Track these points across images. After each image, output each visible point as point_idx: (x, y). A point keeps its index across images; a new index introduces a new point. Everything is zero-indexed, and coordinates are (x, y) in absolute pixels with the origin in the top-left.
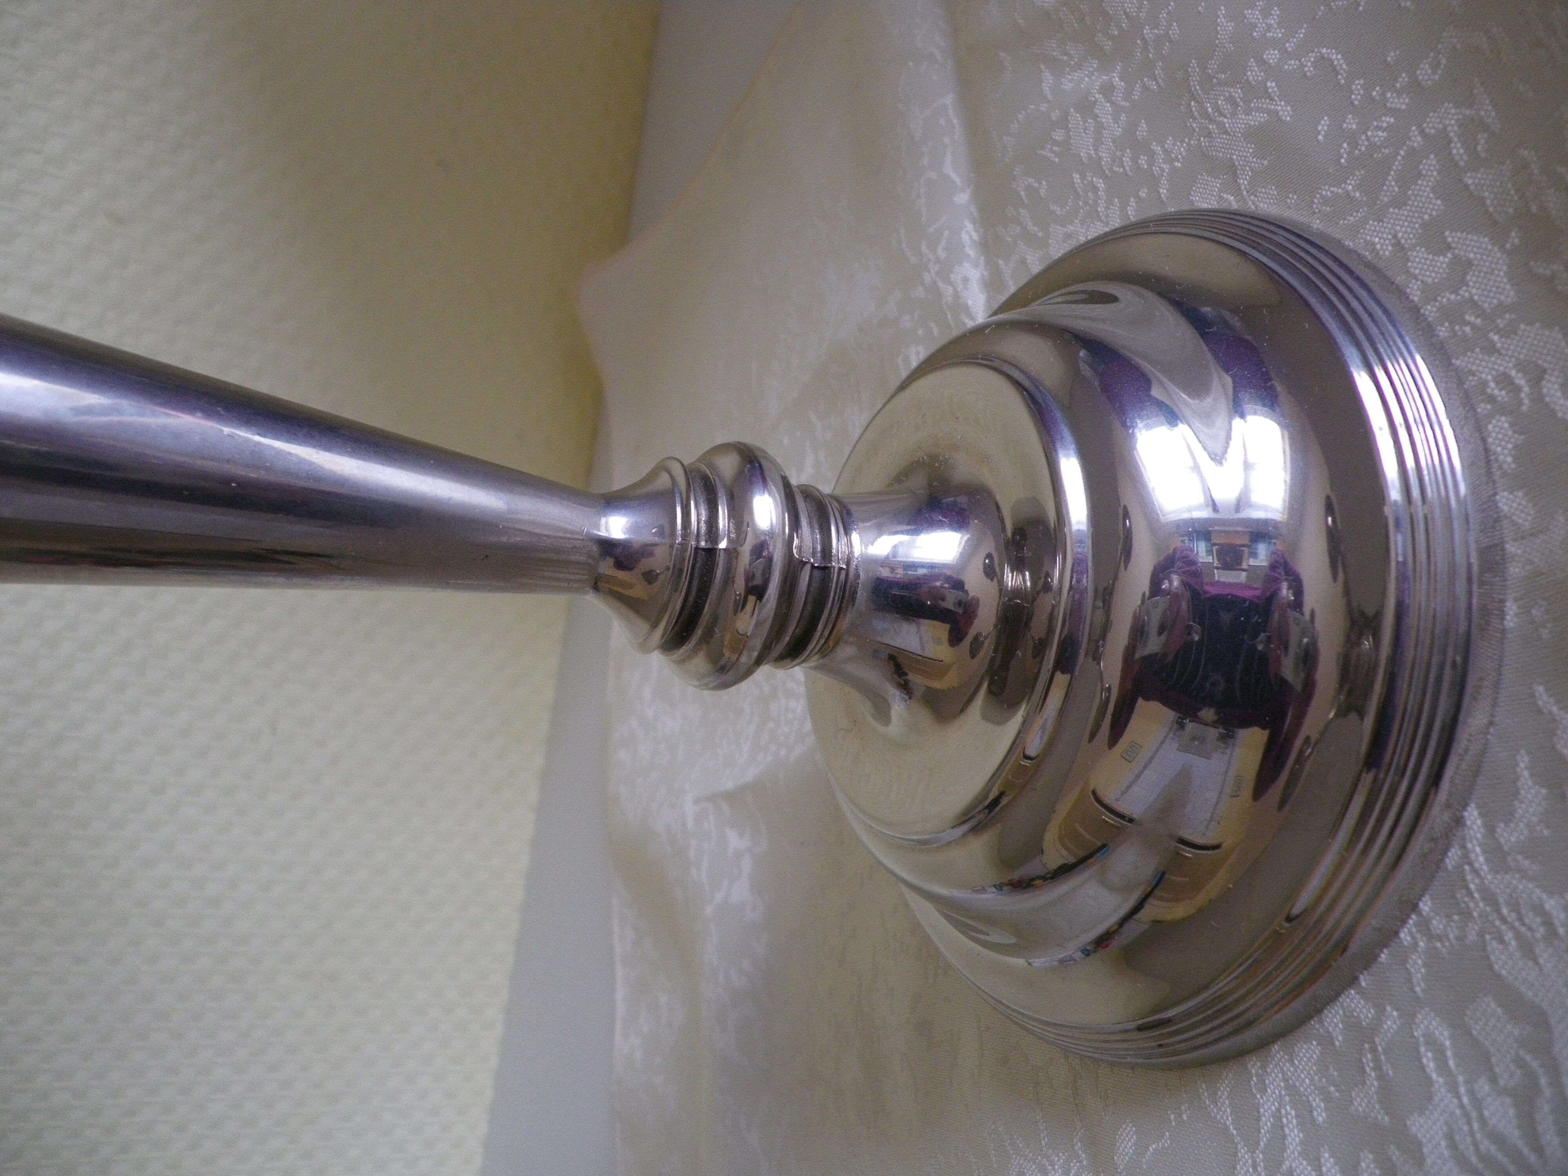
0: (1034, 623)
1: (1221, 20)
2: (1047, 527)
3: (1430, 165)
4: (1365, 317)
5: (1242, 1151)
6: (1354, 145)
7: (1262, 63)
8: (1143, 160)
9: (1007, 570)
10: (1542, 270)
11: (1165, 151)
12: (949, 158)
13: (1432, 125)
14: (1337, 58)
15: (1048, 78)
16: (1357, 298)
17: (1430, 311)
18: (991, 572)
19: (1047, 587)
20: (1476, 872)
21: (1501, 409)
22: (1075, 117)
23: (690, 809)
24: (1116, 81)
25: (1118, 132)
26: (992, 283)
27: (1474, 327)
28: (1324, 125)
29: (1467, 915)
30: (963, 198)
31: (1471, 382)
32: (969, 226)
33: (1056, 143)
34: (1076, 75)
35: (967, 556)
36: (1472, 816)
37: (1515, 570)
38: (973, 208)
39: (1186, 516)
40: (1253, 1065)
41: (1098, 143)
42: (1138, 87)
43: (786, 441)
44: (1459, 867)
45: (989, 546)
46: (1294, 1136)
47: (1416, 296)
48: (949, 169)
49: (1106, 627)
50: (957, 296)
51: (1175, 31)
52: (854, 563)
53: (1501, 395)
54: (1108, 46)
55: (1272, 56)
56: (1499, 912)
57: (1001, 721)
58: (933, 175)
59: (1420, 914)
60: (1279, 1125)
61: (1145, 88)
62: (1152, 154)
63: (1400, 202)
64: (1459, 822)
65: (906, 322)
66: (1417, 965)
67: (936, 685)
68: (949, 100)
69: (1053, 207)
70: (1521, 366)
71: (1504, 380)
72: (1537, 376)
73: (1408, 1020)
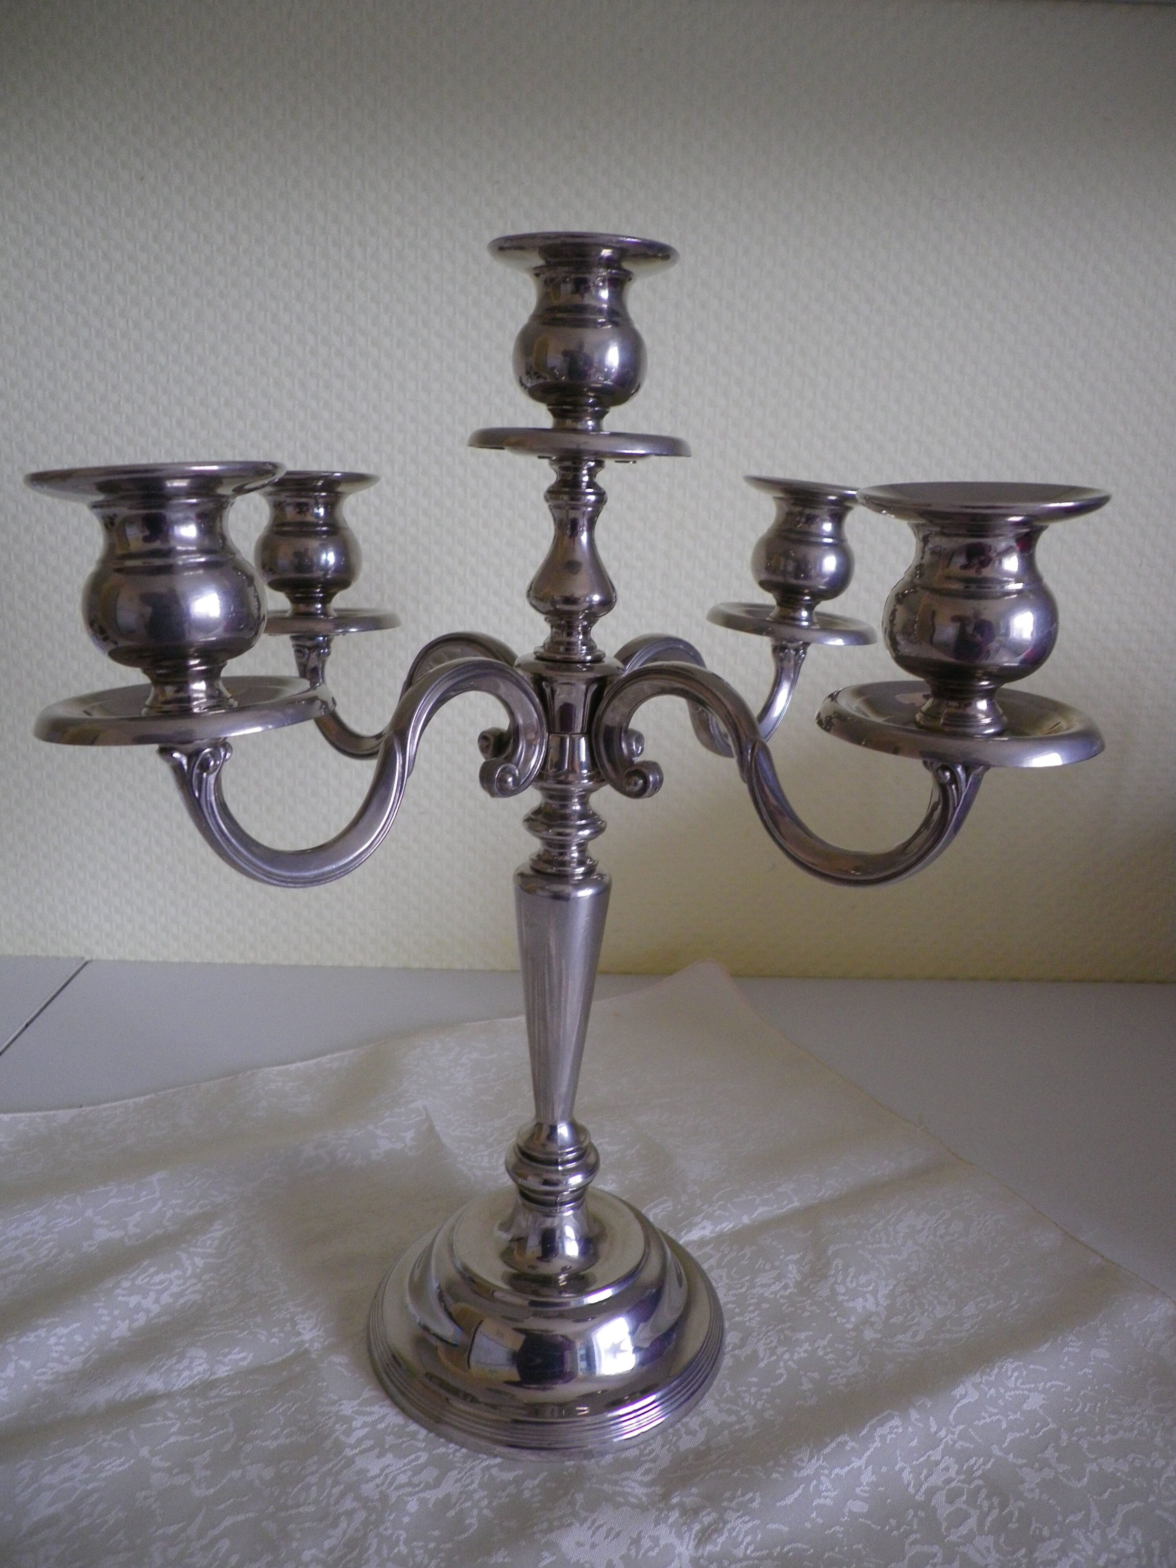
0: (545, 1289)
1: (806, 1333)
2: (585, 1288)
3: (734, 1418)
4: (673, 1400)
5: (358, 1401)
6: (744, 1392)
7: (784, 1353)
8: (752, 1308)
9: (566, 1275)
10: (690, 1457)
11: (754, 1317)
12: (766, 1208)
13: (749, 1418)
14: (781, 1382)
15: (796, 1257)
16: (680, 1398)
17: (679, 1425)
18: (564, 1270)
19: (561, 1292)
20: (480, 1463)
21: (642, 1451)
22: (774, 1273)
23: (419, 1104)
24: (790, 1290)
25: (766, 1294)
26: (702, 1243)
27: (671, 1440)
28: (754, 1380)
29: (465, 1462)
30: (746, 1220)
31: (652, 1441)
32: (731, 1226)
33: (765, 1265)
34: (795, 1271)
35: (569, 1258)
36: (498, 1460)
37: (585, 1462)
38: (740, 1226)
39: (594, 1344)
40: (388, 1402)
41: (763, 1286)
42: (786, 1301)
43: (624, 1132)
44: (480, 1458)
45: (575, 1267)
46: (369, 1419)
47: (684, 1420)
48: (761, 1210)
49: (548, 1317)
50: (696, 1224)
51: (807, 1314)
52: (560, 1215)
53: (647, 1451)
54: (806, 1284)
55: (787, 1356)
56: (469, 1471)
57: (503, 1279)
58: (757, 1201)
59: (460, 1449)
60: (370, 1413)
61: (784, 1304)
62: (753, 1311)
63: (721, 1411)
64: (496, 1456)
65: (684, 1198)
66: (442, 1450)
67: (515, 1252)
68: (796, 1204)
69: (735, 1269)
70: (657, 1456)
71: (651, 1452)
72: (654, 1461)
73: (424, 1450)
